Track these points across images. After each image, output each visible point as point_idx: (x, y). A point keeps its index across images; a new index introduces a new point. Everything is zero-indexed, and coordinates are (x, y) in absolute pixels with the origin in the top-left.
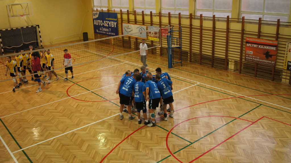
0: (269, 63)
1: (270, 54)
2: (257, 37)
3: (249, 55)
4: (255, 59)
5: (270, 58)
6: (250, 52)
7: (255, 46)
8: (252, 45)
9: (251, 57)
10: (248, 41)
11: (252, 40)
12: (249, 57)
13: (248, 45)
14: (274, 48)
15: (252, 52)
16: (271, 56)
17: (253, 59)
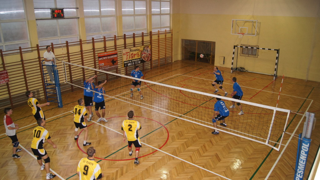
0: (115, 67)
1: (115, 60)
2: (104, 51)
3: (102, 66)
4: (106, 68)
5: (115, 63)
6: (102, 64)
7: (105, 58)
8: (103, 59)
9: (103, 68)
10: (100, 56)
11: (102, 54)
12: (102, 68)
13: (100, 59)
14: (116, 56)
15: (103, 64)
16: (115, 62)
17: (105, 68)
